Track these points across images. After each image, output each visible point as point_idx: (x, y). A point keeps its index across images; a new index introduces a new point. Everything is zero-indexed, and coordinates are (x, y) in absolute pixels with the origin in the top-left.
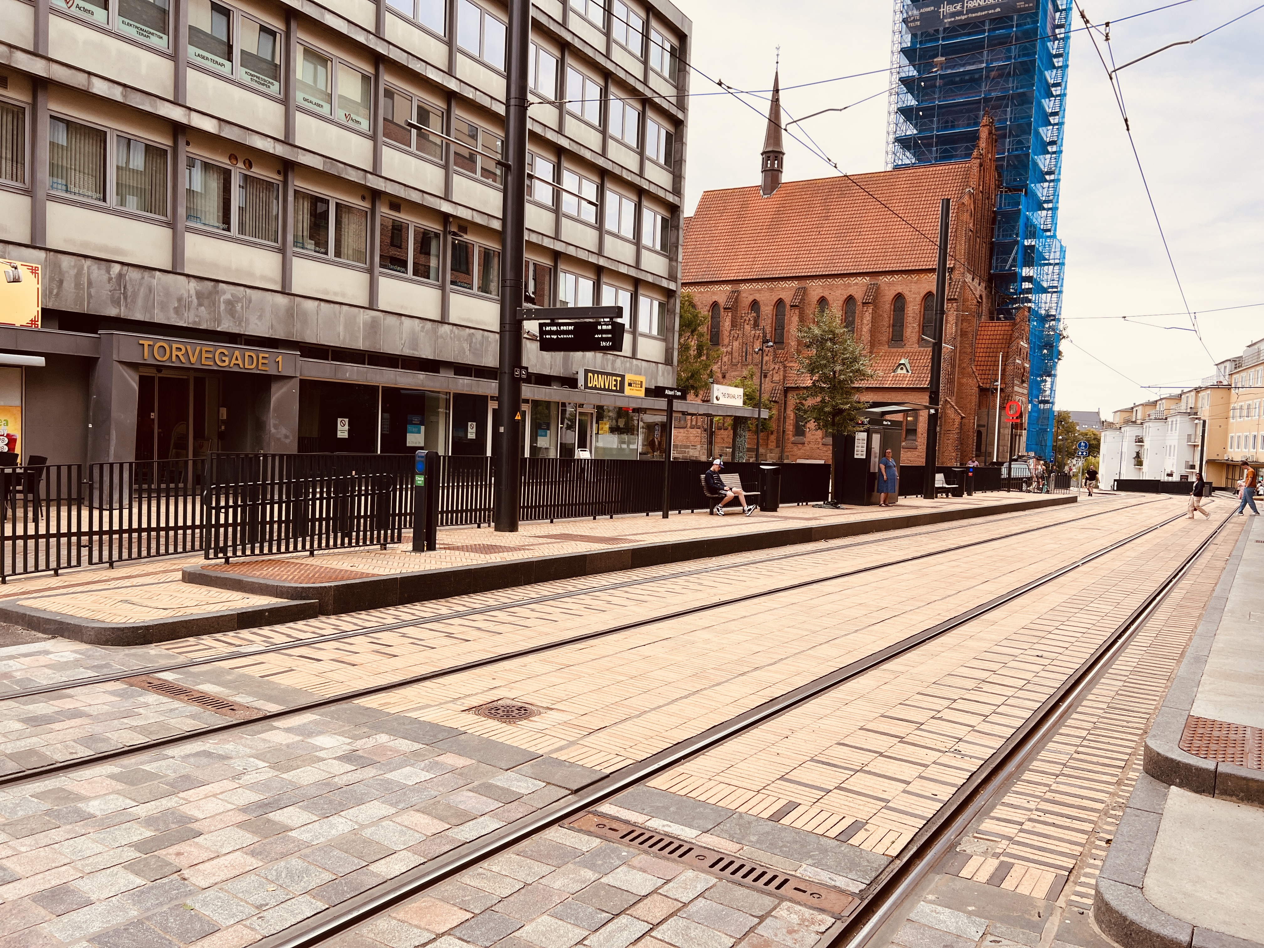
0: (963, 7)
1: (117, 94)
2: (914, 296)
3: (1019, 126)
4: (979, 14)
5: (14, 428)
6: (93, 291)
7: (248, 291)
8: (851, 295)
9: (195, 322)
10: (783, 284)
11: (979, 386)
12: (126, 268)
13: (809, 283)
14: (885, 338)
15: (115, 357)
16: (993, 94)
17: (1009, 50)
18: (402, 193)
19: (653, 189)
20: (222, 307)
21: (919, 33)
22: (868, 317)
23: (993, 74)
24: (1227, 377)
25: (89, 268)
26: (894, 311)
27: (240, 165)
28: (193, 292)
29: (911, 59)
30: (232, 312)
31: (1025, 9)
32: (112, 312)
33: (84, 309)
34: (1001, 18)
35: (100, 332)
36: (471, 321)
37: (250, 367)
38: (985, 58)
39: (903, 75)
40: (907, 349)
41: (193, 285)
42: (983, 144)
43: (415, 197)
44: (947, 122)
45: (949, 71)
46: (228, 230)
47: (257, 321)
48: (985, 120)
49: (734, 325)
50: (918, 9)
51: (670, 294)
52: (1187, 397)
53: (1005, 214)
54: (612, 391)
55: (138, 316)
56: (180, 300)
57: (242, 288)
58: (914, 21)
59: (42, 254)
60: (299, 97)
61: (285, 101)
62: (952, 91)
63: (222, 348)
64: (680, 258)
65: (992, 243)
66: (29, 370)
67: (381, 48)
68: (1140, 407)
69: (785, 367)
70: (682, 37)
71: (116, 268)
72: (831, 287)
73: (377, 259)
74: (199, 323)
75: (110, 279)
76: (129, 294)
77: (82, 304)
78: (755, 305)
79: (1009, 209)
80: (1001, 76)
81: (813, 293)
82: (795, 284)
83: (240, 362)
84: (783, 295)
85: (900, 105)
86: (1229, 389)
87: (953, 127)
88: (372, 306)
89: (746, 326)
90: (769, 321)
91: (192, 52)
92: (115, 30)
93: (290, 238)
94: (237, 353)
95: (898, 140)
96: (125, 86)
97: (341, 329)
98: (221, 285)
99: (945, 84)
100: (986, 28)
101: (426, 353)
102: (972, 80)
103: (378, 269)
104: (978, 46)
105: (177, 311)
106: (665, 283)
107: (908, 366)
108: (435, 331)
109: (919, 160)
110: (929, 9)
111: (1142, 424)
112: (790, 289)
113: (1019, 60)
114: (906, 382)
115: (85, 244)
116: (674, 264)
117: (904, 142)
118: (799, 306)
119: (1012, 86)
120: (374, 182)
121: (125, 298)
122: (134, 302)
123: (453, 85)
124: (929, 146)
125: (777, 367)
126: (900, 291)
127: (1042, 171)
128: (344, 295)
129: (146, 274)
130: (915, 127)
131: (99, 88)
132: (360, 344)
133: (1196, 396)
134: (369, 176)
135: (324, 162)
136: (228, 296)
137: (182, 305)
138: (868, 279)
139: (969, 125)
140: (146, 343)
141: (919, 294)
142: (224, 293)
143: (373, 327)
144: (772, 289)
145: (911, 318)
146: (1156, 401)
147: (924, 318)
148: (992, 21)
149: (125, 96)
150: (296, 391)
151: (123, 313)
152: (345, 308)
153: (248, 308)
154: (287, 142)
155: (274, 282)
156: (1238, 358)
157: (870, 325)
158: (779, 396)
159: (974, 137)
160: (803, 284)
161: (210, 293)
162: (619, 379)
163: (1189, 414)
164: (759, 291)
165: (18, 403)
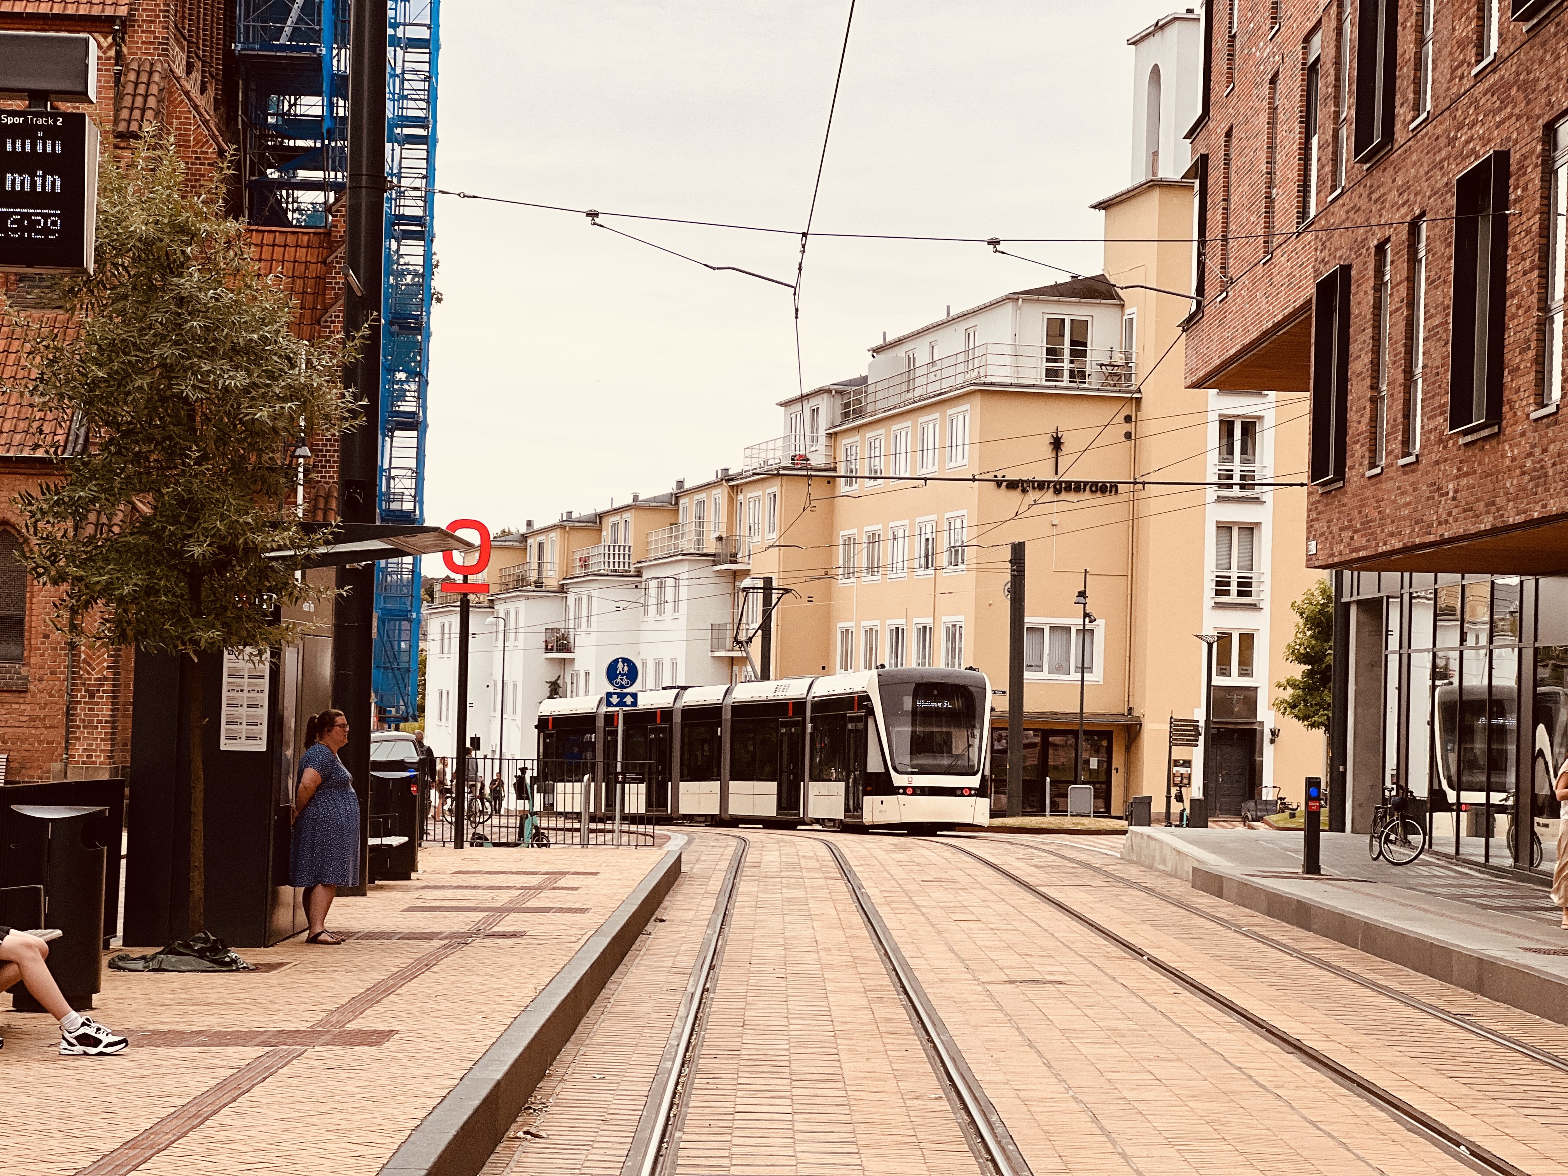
24: (823, 440)
52: (701, 503)
68: (553, 535)
86: (831, 481)
111: (562, 589)
133: (731, 500)
146: (601, 516)
156: (850, 383)
163: (715, 559)
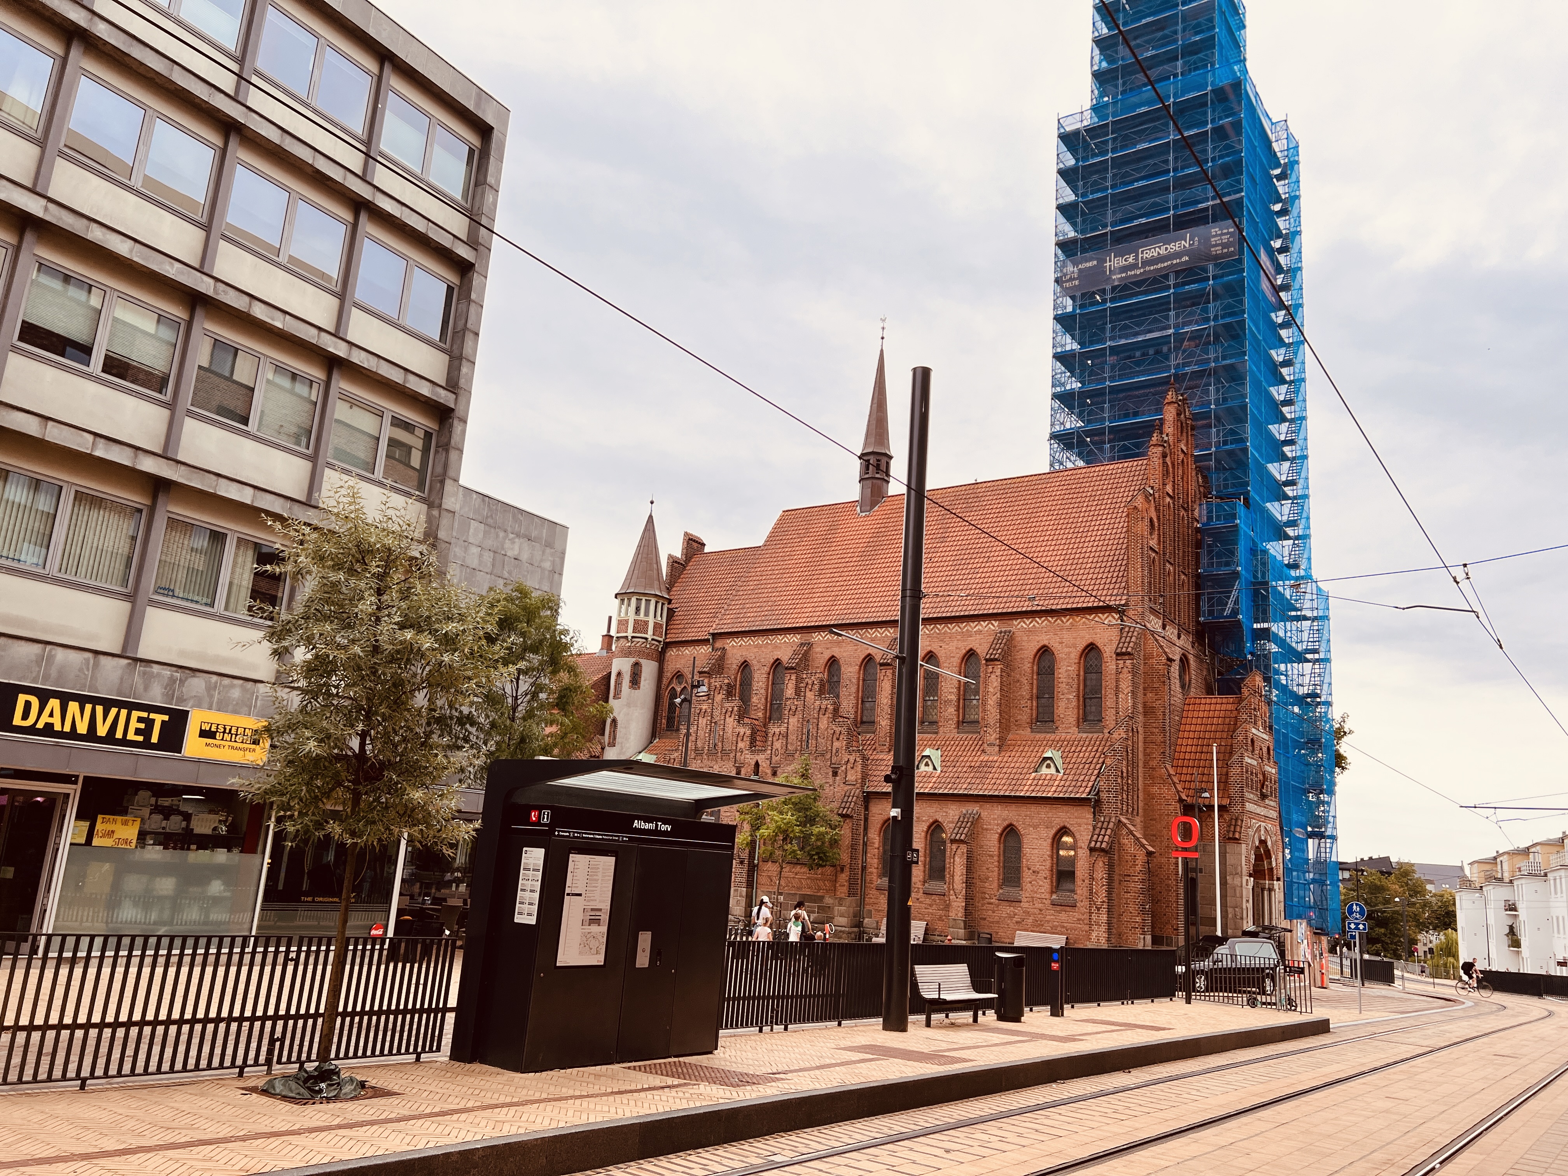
0: (1136, 258)
2: (1067, 650)
3: (1230, 410)
4: (1159, 266)
8: (971, 649)
10: (874, 633)
11: (1181, 800)
14: (1024, 717)
16: (1188, 369)
17: (1205, 310)
21: (1078, 294)
22: (994, 683)
23: (1186, 343)
26: (1038, 674)
29: (1069, 330)
31: (1223, 256)
34: (1191, 269)
38: (1172, 322)
39: (1059, 349)
40: (1061, 735)
42: (1168, 428)
44: (1123, 409)
45: (1123, 342)
48: (1170, 396)
50: (1075, 264)
53: (1216, 534)
54: (125, 743)
58: (1071, 279)
62: (1128, 368)
68: (1506, 856)
69: (865, 758)
70: (485, 132)
72: (944, 638)
78: (833, 665)
79: (1220, 524)
80: (1197, 345)
82: (889, 633)
84: (873, 649)
85: (1057, 389)
87: (1133, 415)
89: (806, 694)
90: (853, 689)
95: (1055, 436)
99: (1119, 360)
100: (1171, 283)
104: (1162, 306)
107: (1059, 762)
109: (1087, 463)
110: (1089, 264)
113: (1221, 322)
114: (1054, 789)
117: (1064, 439)
118: (891, 665)
119: (1213, 357)
124: (1100, 442)
125: (852, 761)
126: (1046, 642)
127: (1276, 481)
130: (1080, 416)
138: (996, 624)
141: (1075, 647)
144: (857, 640)
145: (1064, 685)
147: (1085, 686)
148: (1177, 273)
157: (998, 695)
158: (855, 807)
164: (838, 643)
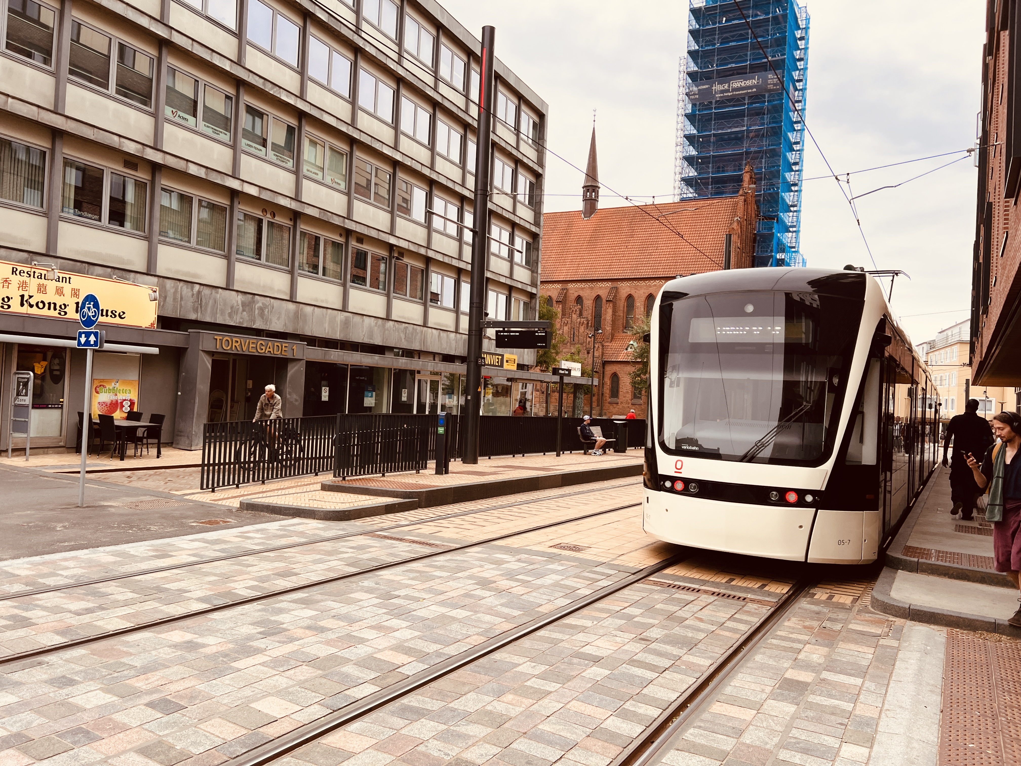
0: (729, 87)
1: (201, 173)
3: (771, 172)
4: (741, 92)
5: (134, 396)
6: (183, 303)
7: (272, 300)
8: (651, 294)
9: (240, 322)
10: (600, 284)
12: (202, 287)
13: (620, 284)
15: (201, 348)
16: (752, 149)
17: (763, 119)
18: (365, 231)
19: (522, 223)
20: (257, 312)
21: (698, 103)
23: (751, 135)
25: (181, 288)
27: (268, 216)
28: (240, 302)
29: (692, 123)
30: (262, 314)
31: (773, 90)
32: (193, 316)
33: (177, 314)
34: (756, 95)
35: (189, 330)
36: (405, 318)
37: (277, 353)
38: (745, 123)
39: (687, 133)
41: (240, 297)
42: (745, 184)
43: (373, 234)
44: (719, 167)
45: (720, 132)
46: (260, 259)
47: (276, 321)
48: (747, 168)
49: (564, 314)
50: (697, 86)
51: (532, 296)
53: (762, 236)
54: (496, 366)
55: (208, 319)
56: (232, 307)
57: (268, 299)
58: (694, 94)
59: (155, 280)
60: (305, 169)
61: (297, 172)
62: (723, 146)
63: (262, 340)
64: (539, 272)
65: (754, 257)
66: (145, 357)
67: (356, 135)
69: (603, 346)
70: (541, 116)
71: (197, 287)
72: (636, 288)
73: (349, 277)
74: (242, 324)
75: (193, 295)
76: (203, 304)
77: (176, 312)
78: (579, 299)
79: (766, 232)
80: (757, 136)
81: (623, 291)
82: (609, 284)
83: (271, 350)
84: (600, 293)
85: (685, 154)
87: (723, 171)
88: (344, 309)
89: (574, 316)
90: (590, 312)
91: (243, 143)
92: (200, 131)
93: (297, 264)
94: (270, 344)
95: (683, 179)
96: (207, 168)
97: (327, 325)
98: (256, 297)
99: (717, 141)
100: (746, 102)
101: (378, 341)
102: (737, 139)
103: (349, 284)
104: (741, 114)
105: (230, 315)
106: (529, 289)
108: (384, 326)
109: (699, 195)
110: (705, 87)
112: (606, 288)
113: (770, 126)
115: (178, 272)
116: (535, 275)
117: (688, 181)
118: (612, 301)
119: (765, 144)
120: (349, 225)
121: (201, 307)
122: (206, 309)
123: (398, 157)
124: (706, 184)
125: (597, 346)
127: (788, 205)
128: (327, 302)
129: (214, 291)
130: (696, 170)
131: (193, 170)
132: (338, 336)
134: (346, 220)
135: (320, 213)
136: (260, 304)
137: (233, 312)
139: (735, 171)
140: (218, 338)
142: (258, 302)
143: (346, 324)
144: (592, 288)
148: (750, 97)
149: (207, 174)
150: (303, 369)
151: (200, 318)
152: (329, 311)
153: (271, 312)
154: (297, 199)
155: (285, 293)
158: (598, 367)
159: (739, 180)
160: (615, 284)
161: (250, 303)
162: (500, 357)
164: (582, 289)
165: (137, 378)
